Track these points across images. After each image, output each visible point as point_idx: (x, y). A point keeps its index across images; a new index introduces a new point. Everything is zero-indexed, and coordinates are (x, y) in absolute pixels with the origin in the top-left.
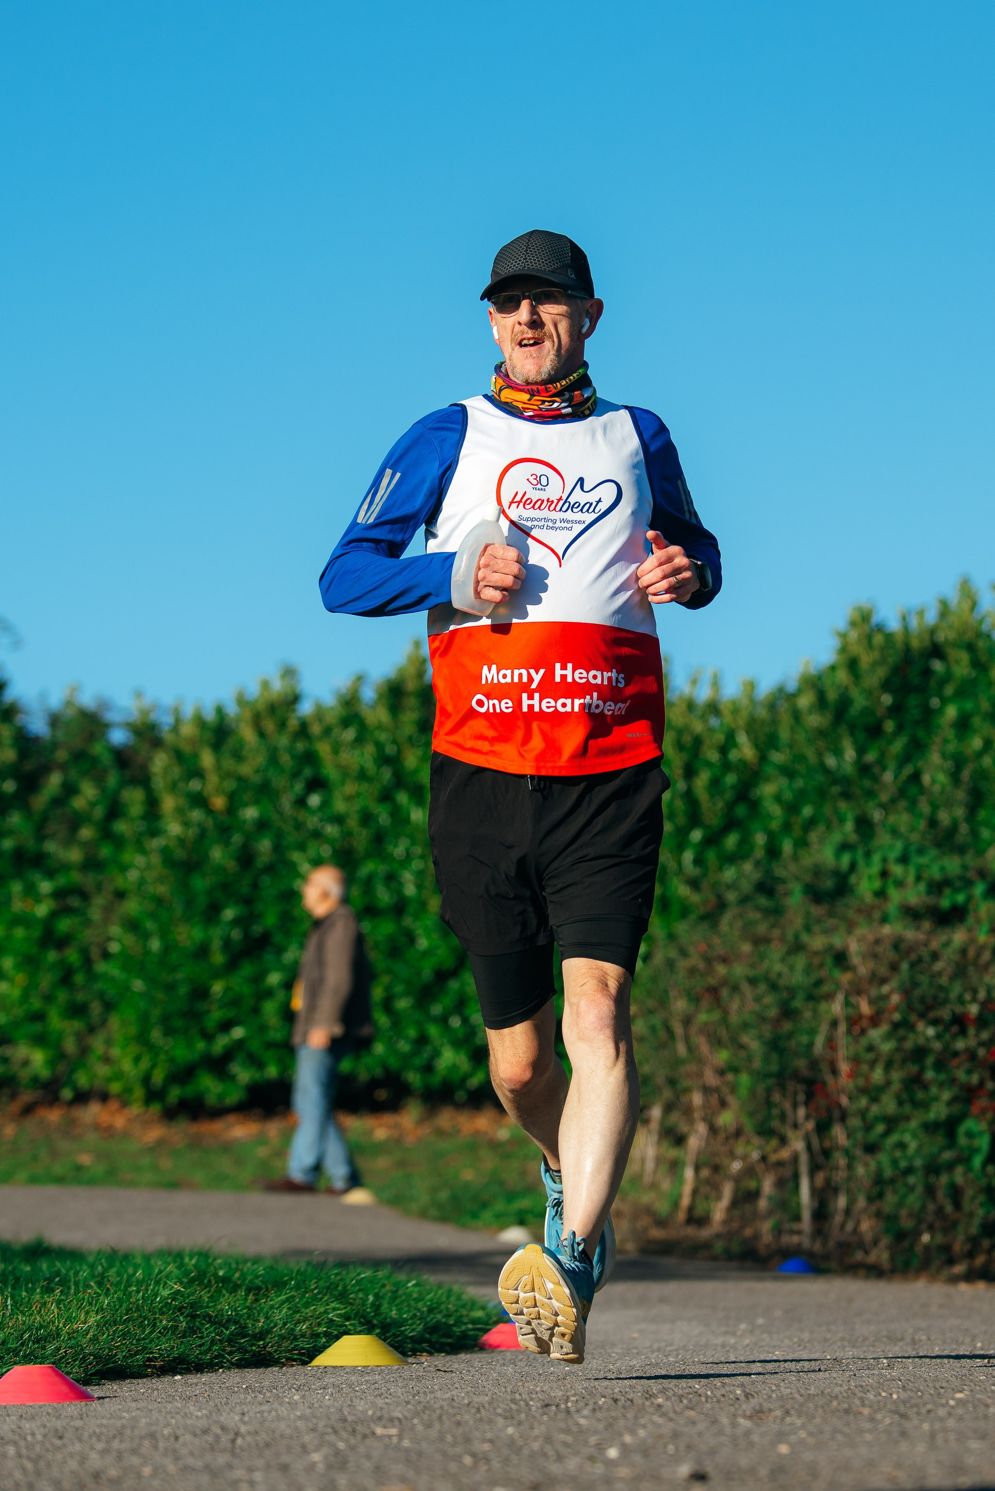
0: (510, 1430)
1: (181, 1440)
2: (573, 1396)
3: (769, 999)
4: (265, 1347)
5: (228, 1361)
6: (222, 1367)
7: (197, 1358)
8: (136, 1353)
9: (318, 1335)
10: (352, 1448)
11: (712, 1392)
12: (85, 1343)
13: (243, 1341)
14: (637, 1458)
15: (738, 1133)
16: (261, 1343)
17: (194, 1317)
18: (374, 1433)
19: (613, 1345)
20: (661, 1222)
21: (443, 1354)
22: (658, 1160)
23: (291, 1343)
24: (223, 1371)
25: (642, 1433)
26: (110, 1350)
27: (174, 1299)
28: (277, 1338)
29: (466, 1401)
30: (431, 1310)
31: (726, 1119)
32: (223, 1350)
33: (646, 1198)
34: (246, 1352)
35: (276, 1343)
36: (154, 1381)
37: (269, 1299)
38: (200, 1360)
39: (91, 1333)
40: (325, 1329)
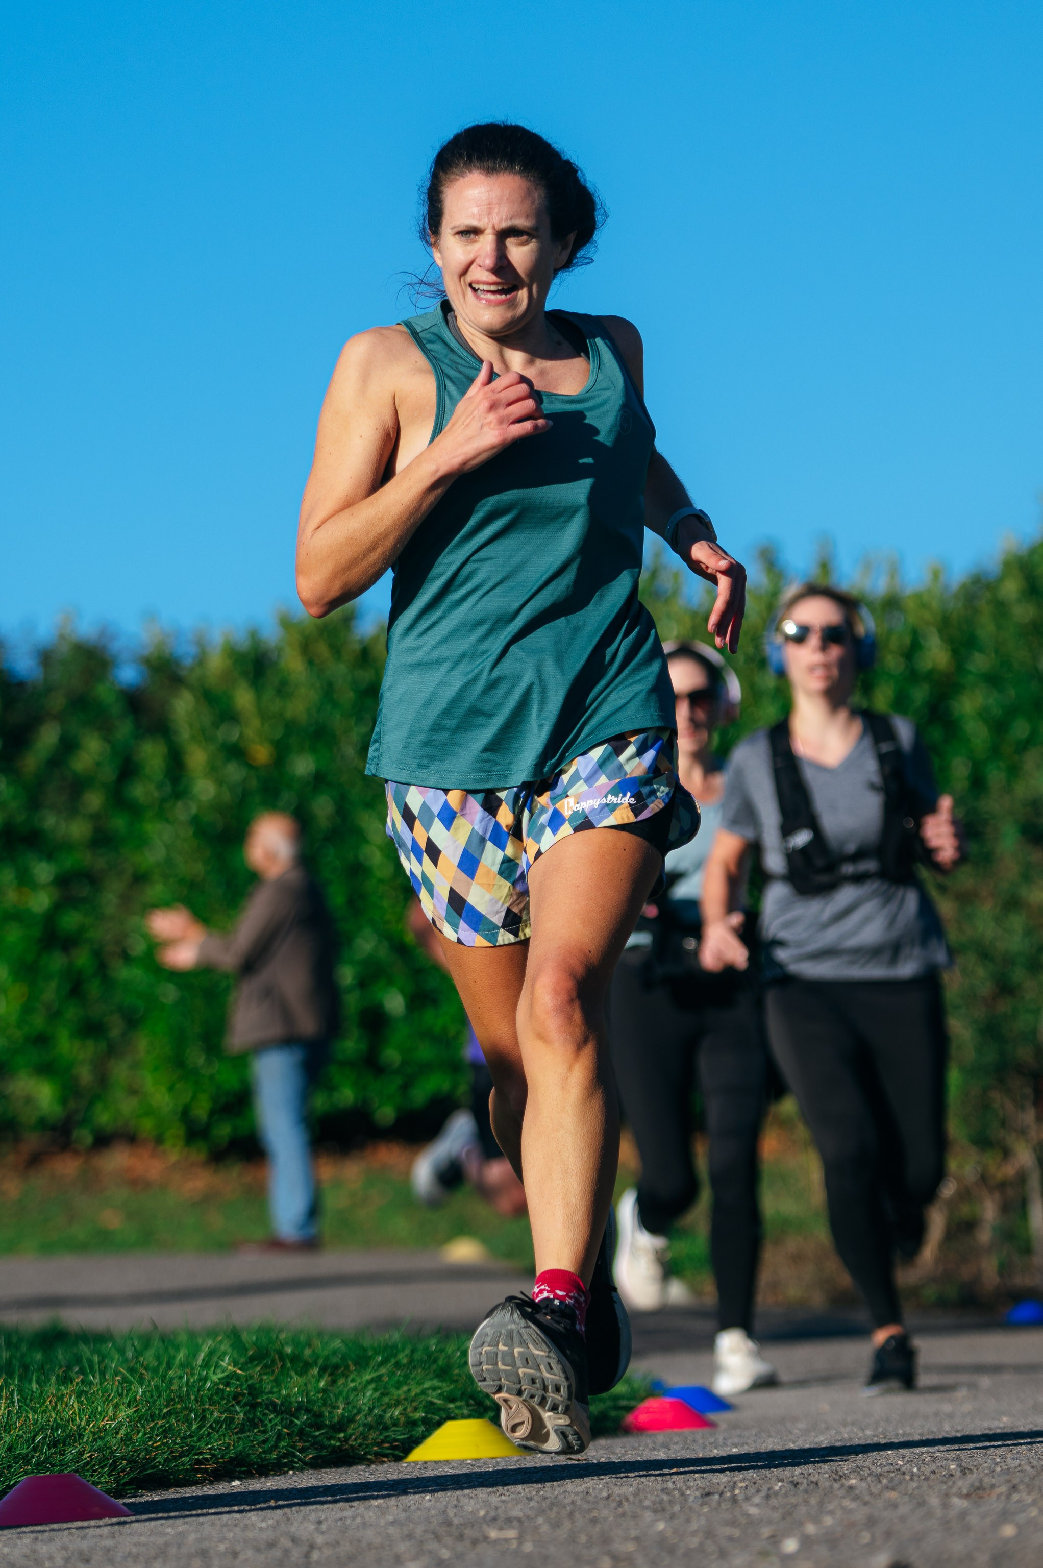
0: (661, 1526)
1: (241, 1557)
2: (741, 1481)
3: (981, 972)
4: (346, 1440)
5: (300, 1459)
6: (293, 1468)
7: (261, 1458)
8: (182, 1455)
9: (413, 1423)
10: (459, 1557)
11: (919, 1469)
12: (115, 1445)
13: (317, 1433)
14: (822, 1551)
16: (342, 1435)
17: (254, 1406)
18: (486, 1538)
19: (795, 1419)
23: (381, 1434)
24: (294, 1473)
25: (828, 1521)
26: (148, 1452)
27: (227, 1384)
28: (361, 1429)
29: (605, 1494)
32: (293, 1447)
34: (323, 1447)
35: (361, 1434)
37: (349, 1380)
38: (265, 1459)
39: (122, 1432)
40: (423, 1415)
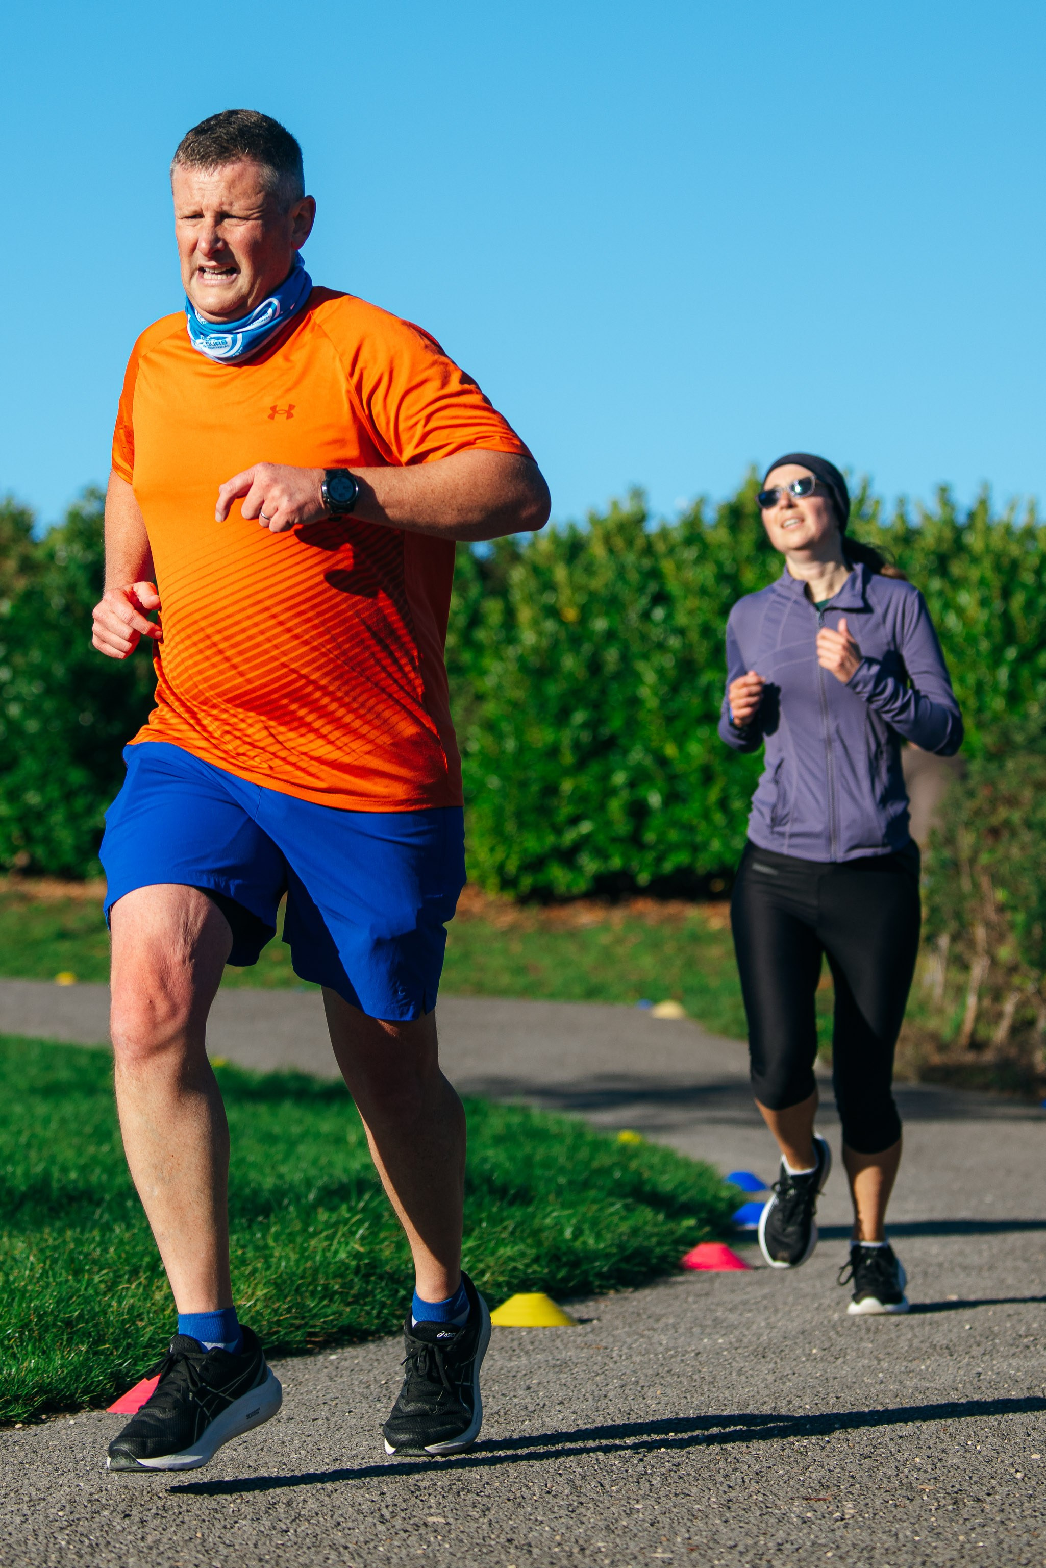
15: (1013, 969)
20: (942, 1047)
21: (631, 1290)
22: (947, 985)
26: (271, 1328)
30: (635, 1232)
31: (1005, 953)
32: (393, 1315)
33: (933, 1024)
36: (308, 1362)
